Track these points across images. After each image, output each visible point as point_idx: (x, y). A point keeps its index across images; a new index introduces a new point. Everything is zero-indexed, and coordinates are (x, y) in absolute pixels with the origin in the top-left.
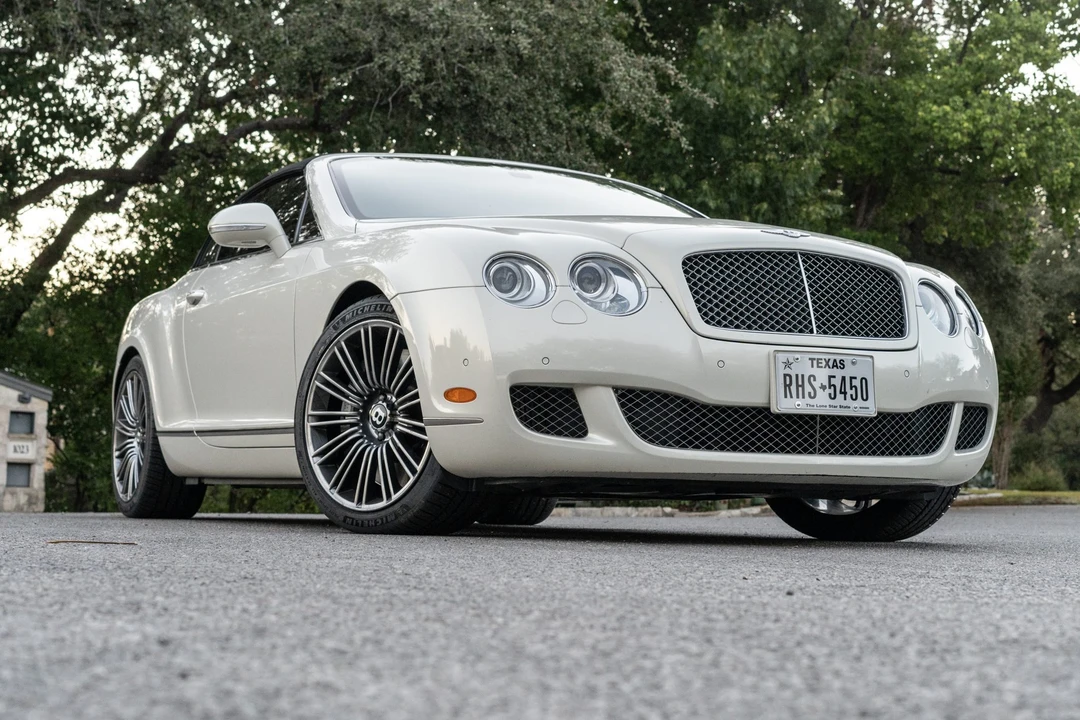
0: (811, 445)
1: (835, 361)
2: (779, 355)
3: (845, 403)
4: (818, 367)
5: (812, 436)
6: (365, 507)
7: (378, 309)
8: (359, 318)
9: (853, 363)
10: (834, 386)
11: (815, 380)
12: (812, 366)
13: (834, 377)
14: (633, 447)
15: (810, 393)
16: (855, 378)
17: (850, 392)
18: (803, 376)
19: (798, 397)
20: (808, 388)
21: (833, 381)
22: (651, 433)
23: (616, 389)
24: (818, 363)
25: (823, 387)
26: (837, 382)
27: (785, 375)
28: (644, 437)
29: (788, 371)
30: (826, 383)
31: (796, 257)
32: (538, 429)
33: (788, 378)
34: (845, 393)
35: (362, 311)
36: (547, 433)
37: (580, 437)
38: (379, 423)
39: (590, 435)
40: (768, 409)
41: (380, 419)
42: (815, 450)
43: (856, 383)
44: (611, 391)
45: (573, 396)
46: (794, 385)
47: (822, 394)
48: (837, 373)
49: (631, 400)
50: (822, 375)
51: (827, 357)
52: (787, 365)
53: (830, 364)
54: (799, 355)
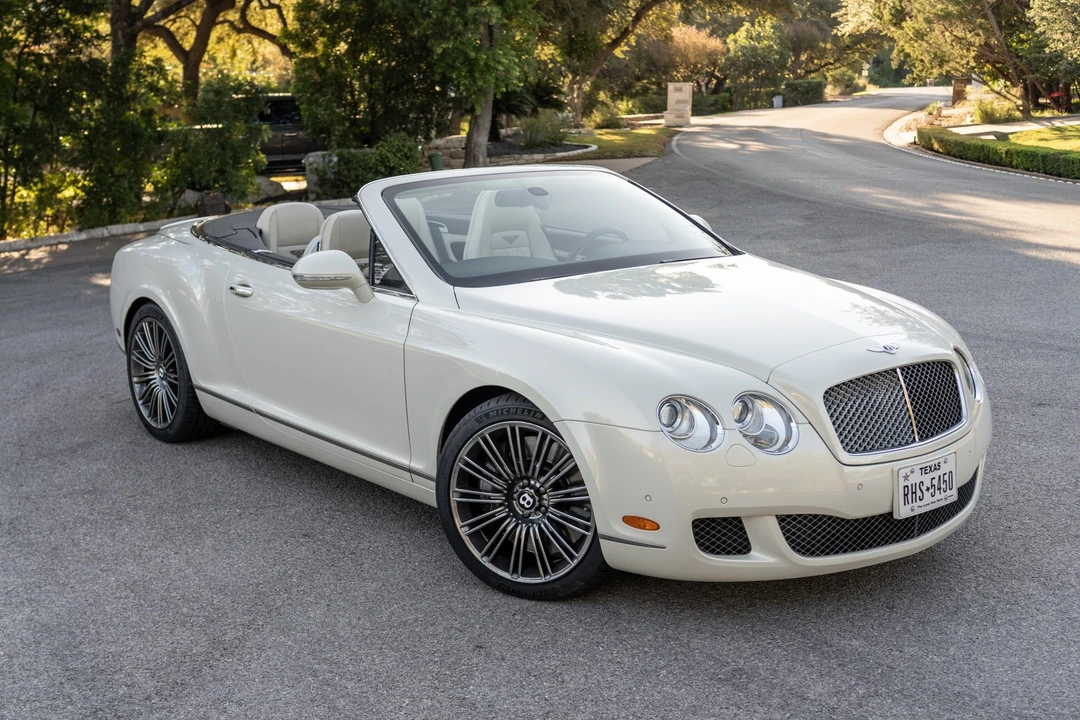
0: (912, 531)
1: (935, 465)
2: (902, 471)
3: (940, 497)
4: (925, 473)
5: (913, 524)
6: (522, 580)
7: (526, 413)
8: (502, 418)
9: (945, 462)
10: (934, 485)
11: (923, 485)
12: (921, 475)
13: (934, 478)
14: (789, 561)
15: (919, 497)
16: (946, 474)
17: (943, 486)
18: (915, 484)
19: (912, 503)
20: (919, 493)
22: (803, 547)
23: (777, 516)
24: (925, 470)
25: (928, 489)
26: (935, 482)
27: (905, 486)
28: (799, 552)
29: (906, 483)
30: (930, 486)
31: (896, 372)
32: (712, 552)
33: (906, 489)
34: (940, 489)
35: (508, 412)
36: (719, 553)
37: (745, 553)
38: (527, 506)
39: (752, 553)
40: (891, 514)
41: (528, 503)
42: (914, 534)
43: (947, 477)
44: (775, 518)
45: (740, 522)
46: (910, 493)
47: (927, 495)
48: (936, 474)
49: (789, 524)
50: (927, 479)
51: (930, 464)
52: (906, 478)
53: (933, 468)
54: (915, 467)
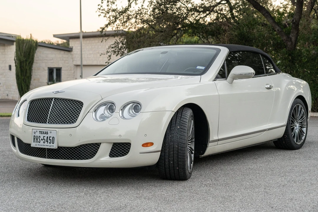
1: (45, 132)
2: (33, 130)
3: (47, 144)
5: (45, 153)
9: (51, 133)
10: (45, 139)
11: (40, 137)
13: (45, 137)
14: (17, 153)
17: (49, 141)
18: (38, 136)
19: (36, 142)
20: (38, 140)
21: (45, 138)
24: (41, 133)
25: (42, 140)
27: (34, 136)
28: (20, 150)
29: (35, 135)
34: (48, 141)
42: (46, 157)
43: (51, 138)
46: (36, 139)
47: (42, 142)
48: (46, 135)
50: (42, 136)
51: (43, 131)
52: (35, 133)
53: (44, 133)
54: (38, 130)
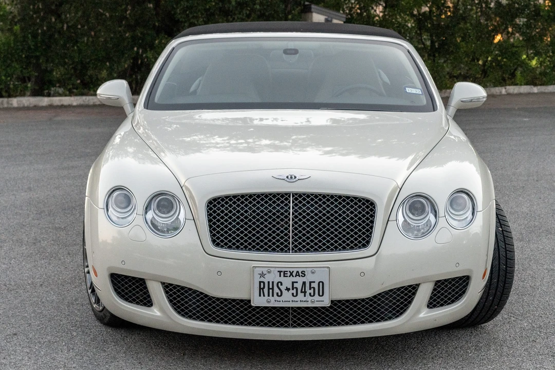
0: (286, 322)
1: (298, 272)
2: (257, 269)
3: (304, 299)
4: (284, 276)
5: (286, 316)
9: (313, 273)
10: (297, 289)
11: (281, 285)
12: (280, 276)
13: (297, 282)
15: (277, 294)
16: (314, 282)
17: (308, 291)
18: (273, 282)
19: (269, 296)
20: (276, 290)
21: (295, 285)
22: (183, 310)
23: (163, 283)
24: (284, 274)
25: (288, 289)
26: (299, 285)
27: (260, 282)
28: (179, 313)
29: (262, 279)
30: (290, 287)
31: (288, 197)
32: (126, 300)
33: (262, 284)
34: (305, 292)
37: (149, 306)
39: (153, 308)
42: (289, 325)
43: (315, 285)
44: (160, 283)
45: (145, 283)
46: (266, 288)
47: (287, 296)
48: (300, 280)
49: (171, 290)
50: (287, 282)
51: (291, 270)
52: (262, 275)
53: (294, 274)
54: (272, 269)
